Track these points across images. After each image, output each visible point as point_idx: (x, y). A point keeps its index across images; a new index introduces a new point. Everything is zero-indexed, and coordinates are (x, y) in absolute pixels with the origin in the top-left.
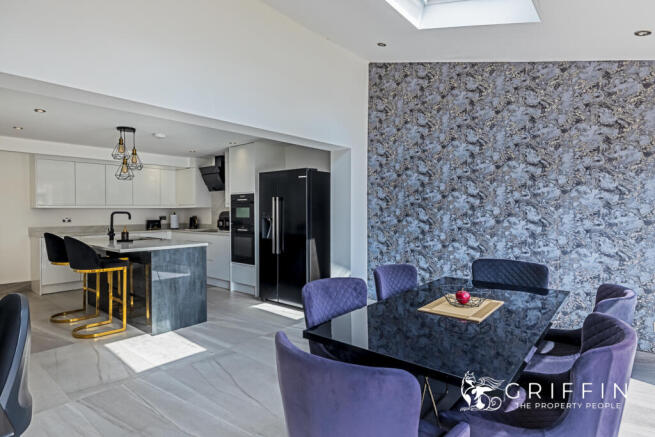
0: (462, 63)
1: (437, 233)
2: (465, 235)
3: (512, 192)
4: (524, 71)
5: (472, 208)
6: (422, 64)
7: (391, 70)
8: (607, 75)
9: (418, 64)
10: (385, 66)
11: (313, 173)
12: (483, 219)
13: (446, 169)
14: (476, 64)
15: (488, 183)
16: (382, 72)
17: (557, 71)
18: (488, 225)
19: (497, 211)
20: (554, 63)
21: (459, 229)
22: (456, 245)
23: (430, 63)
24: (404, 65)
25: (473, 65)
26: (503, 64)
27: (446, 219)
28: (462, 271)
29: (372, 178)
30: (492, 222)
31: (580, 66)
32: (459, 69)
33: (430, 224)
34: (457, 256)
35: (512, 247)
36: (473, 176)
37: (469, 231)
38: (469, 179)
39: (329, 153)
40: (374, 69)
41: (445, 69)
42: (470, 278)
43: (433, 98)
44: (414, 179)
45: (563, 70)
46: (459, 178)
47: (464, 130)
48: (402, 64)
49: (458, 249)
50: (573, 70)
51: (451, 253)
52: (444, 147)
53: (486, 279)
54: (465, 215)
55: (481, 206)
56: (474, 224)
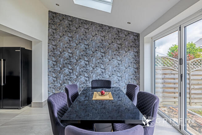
0: (83, 20)
1: (75, 73)
2: (84, 73)
3: (97, 60)
4: (100, 26)
5: (86, 64)
6: (70, 16)
7: (58, 15)
8: (118, 32)
9: (68, 16)
10: (55, 13)
11: (23, 49)
12: (89, 68)
13: (78, 52)
14: (87, 21)
15: (91, 57)
16: (54, 15)
17: (108, 28)
18: (91, 70)
19: (93, 66)
20: (107, 26)
21: (82, 71)
22: (81, 76)
23: (72, 17)
24: (63, 15)
25: (86, 21)
26: (94, 23)
27: (78, 68)
28: (83, 84)
29: (50, 53)
30: (92, 69)
31: (113, 28)
32: (82, 21)
33: (73, 70)
34: (81, 80)
35: (97, 76)
36: (86, 55)
37: (85, 72)
38: (85, 56)
39: (32, 42)
40: (51, 13)
41: (77, 20)
42: (91, 86)
43: (73, 28)
44: (66, 55)
45: (109, 28)
46: (82, 55)
47: (83, 40)
48: (62, 14)
49: (82, 77)
50: (112, 29)
51: (80, 79)
52: (77, 45)
53: (95, 86)
54: (84, 67)
55: (89, 64)
56: (87, 69)
